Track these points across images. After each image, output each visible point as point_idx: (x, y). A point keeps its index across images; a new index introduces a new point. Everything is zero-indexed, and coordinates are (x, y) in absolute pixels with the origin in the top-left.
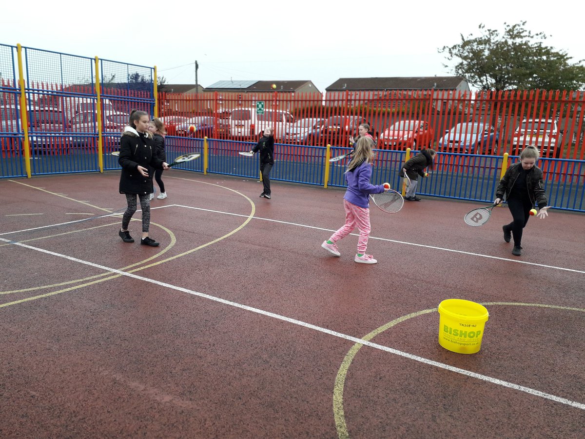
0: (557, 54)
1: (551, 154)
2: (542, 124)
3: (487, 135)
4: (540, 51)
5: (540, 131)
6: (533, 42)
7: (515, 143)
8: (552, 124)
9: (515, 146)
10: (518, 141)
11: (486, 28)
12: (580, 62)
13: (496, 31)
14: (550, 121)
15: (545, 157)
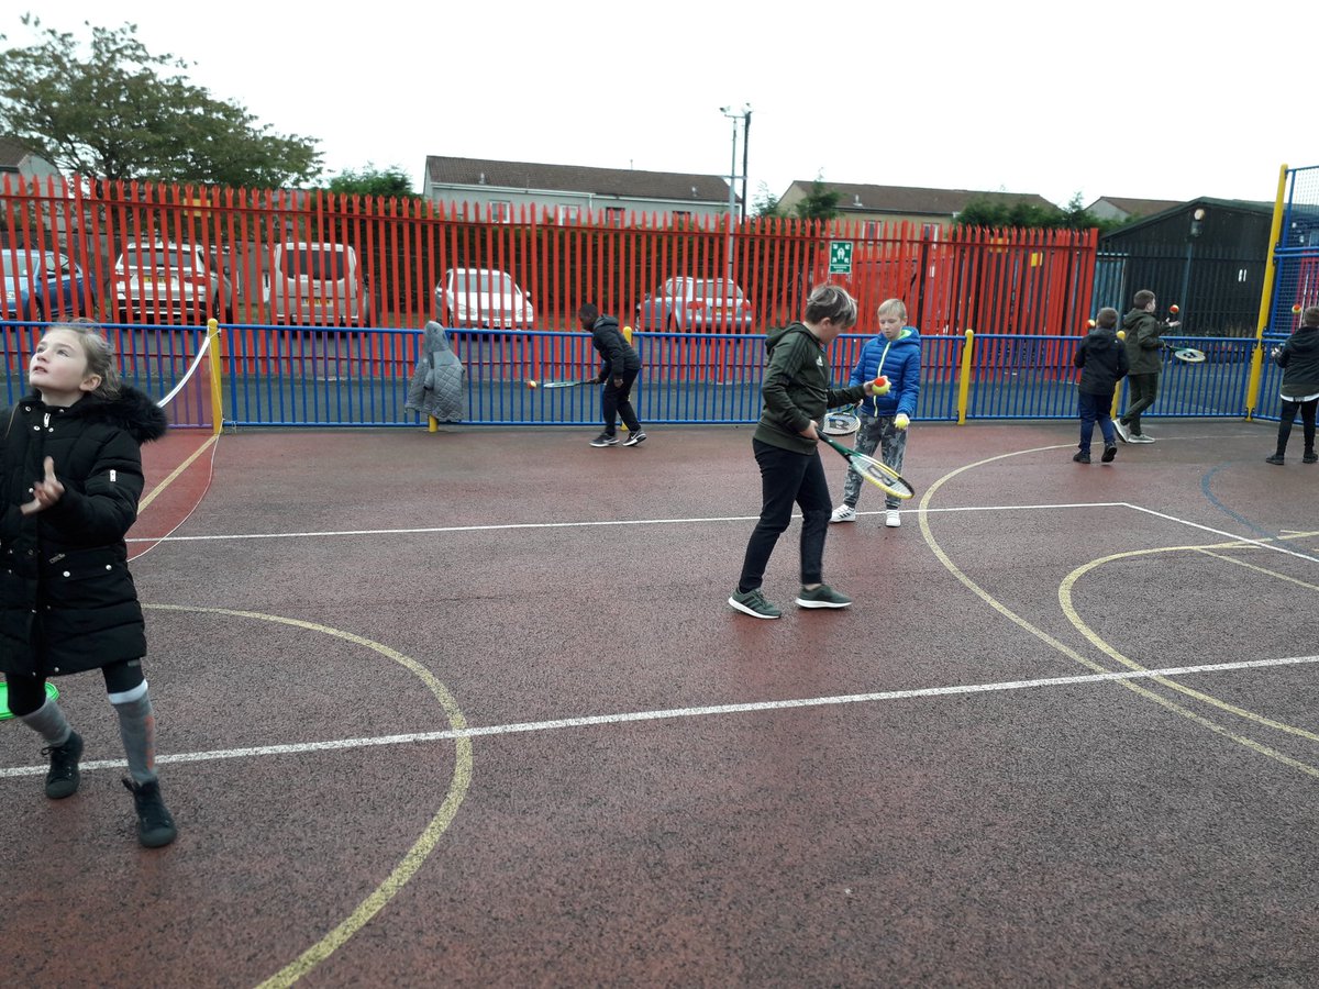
0: (222, 107)
1: (190, 318)
2: (157, 254)
3: (54, 280)
4: (177, 94)
5: (172, 269)
6: (164, 74)
7: (121, 297)
8: (191, 253)
9: (122, 303)
10: (128, 292)
11: (43, 26)
12: (265, 127)
13: (70, 35)
14: (186, 248)
15: (166, 324)
